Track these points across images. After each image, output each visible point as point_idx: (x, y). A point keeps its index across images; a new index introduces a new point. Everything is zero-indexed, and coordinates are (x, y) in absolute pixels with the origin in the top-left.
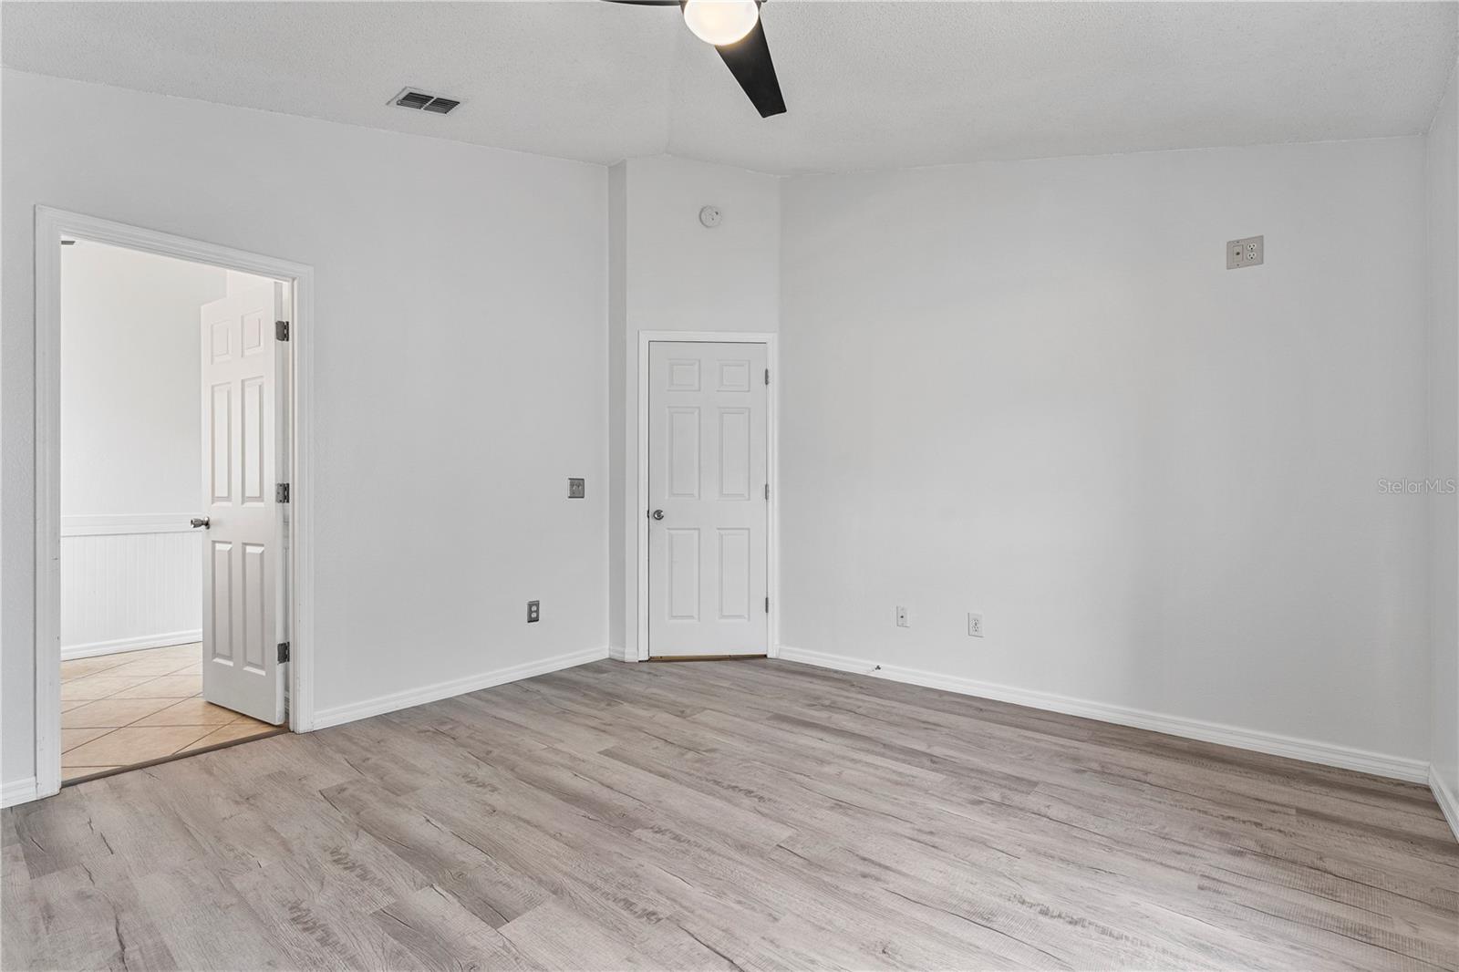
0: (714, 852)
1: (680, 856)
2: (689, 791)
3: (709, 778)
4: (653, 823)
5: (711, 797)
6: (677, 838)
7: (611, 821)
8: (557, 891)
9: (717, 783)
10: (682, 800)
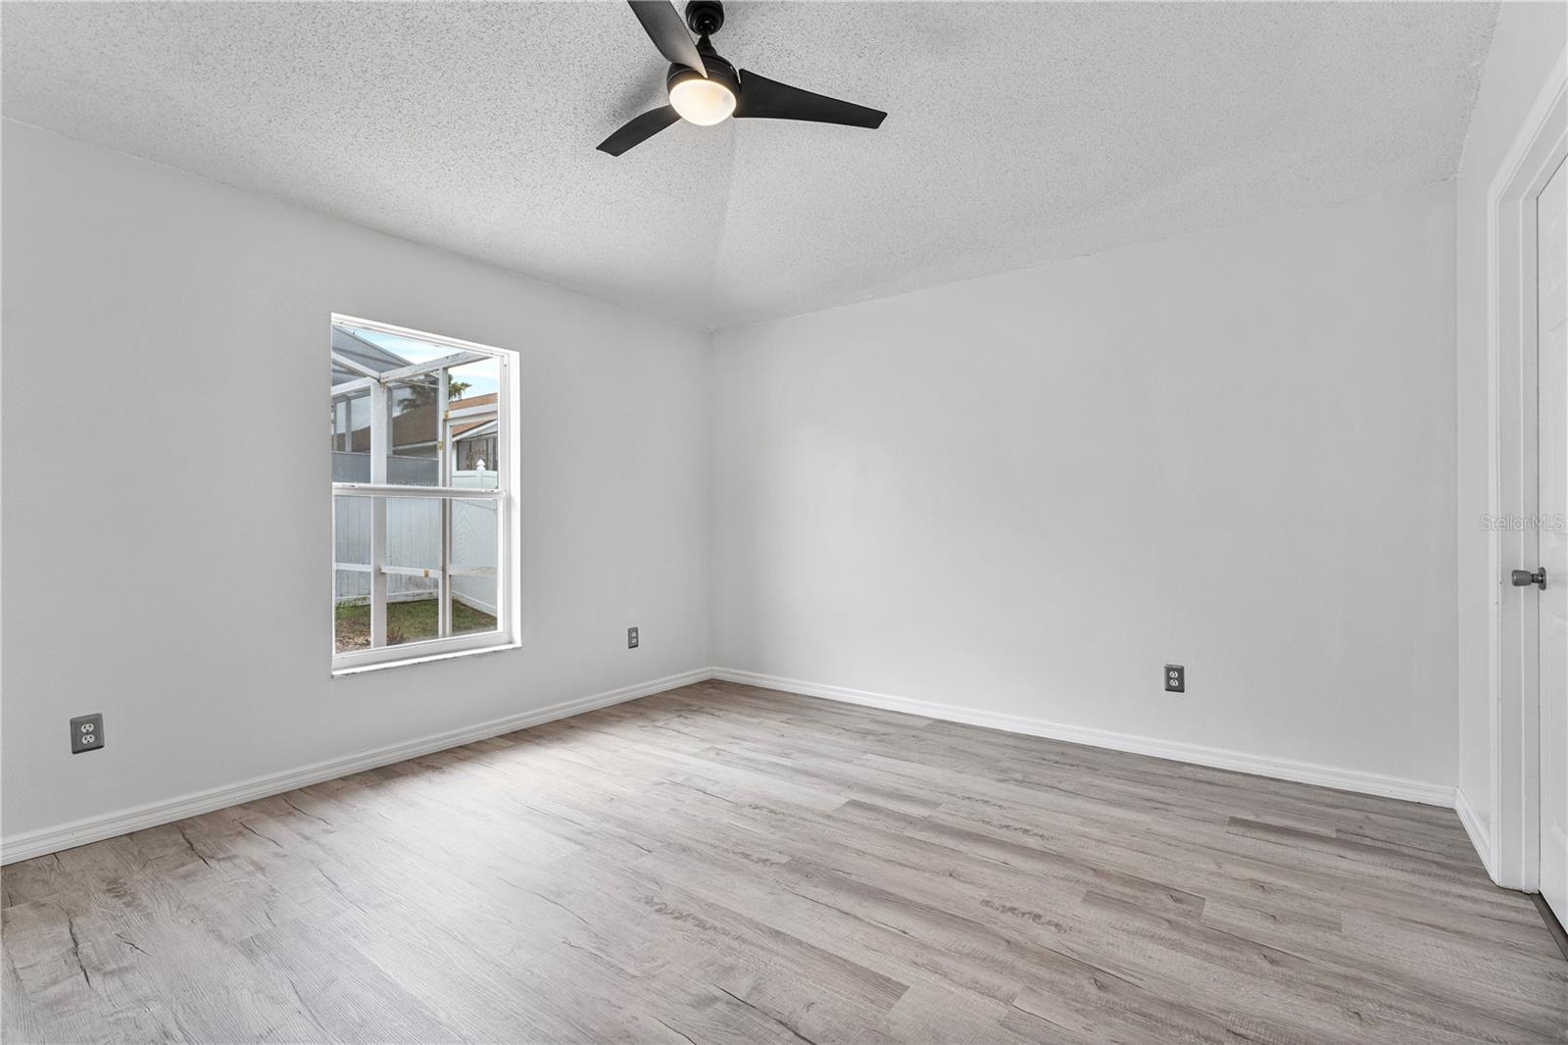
0: (712, 845)
1: (740, 842)
2: (738, 909)
3: (712, 933)
4: (773, 868)
5: (711, 900)
6: (746, 856)
7: (818, 869)
8: (829, 817)
9: (702, 925)
10: (748, 898)
